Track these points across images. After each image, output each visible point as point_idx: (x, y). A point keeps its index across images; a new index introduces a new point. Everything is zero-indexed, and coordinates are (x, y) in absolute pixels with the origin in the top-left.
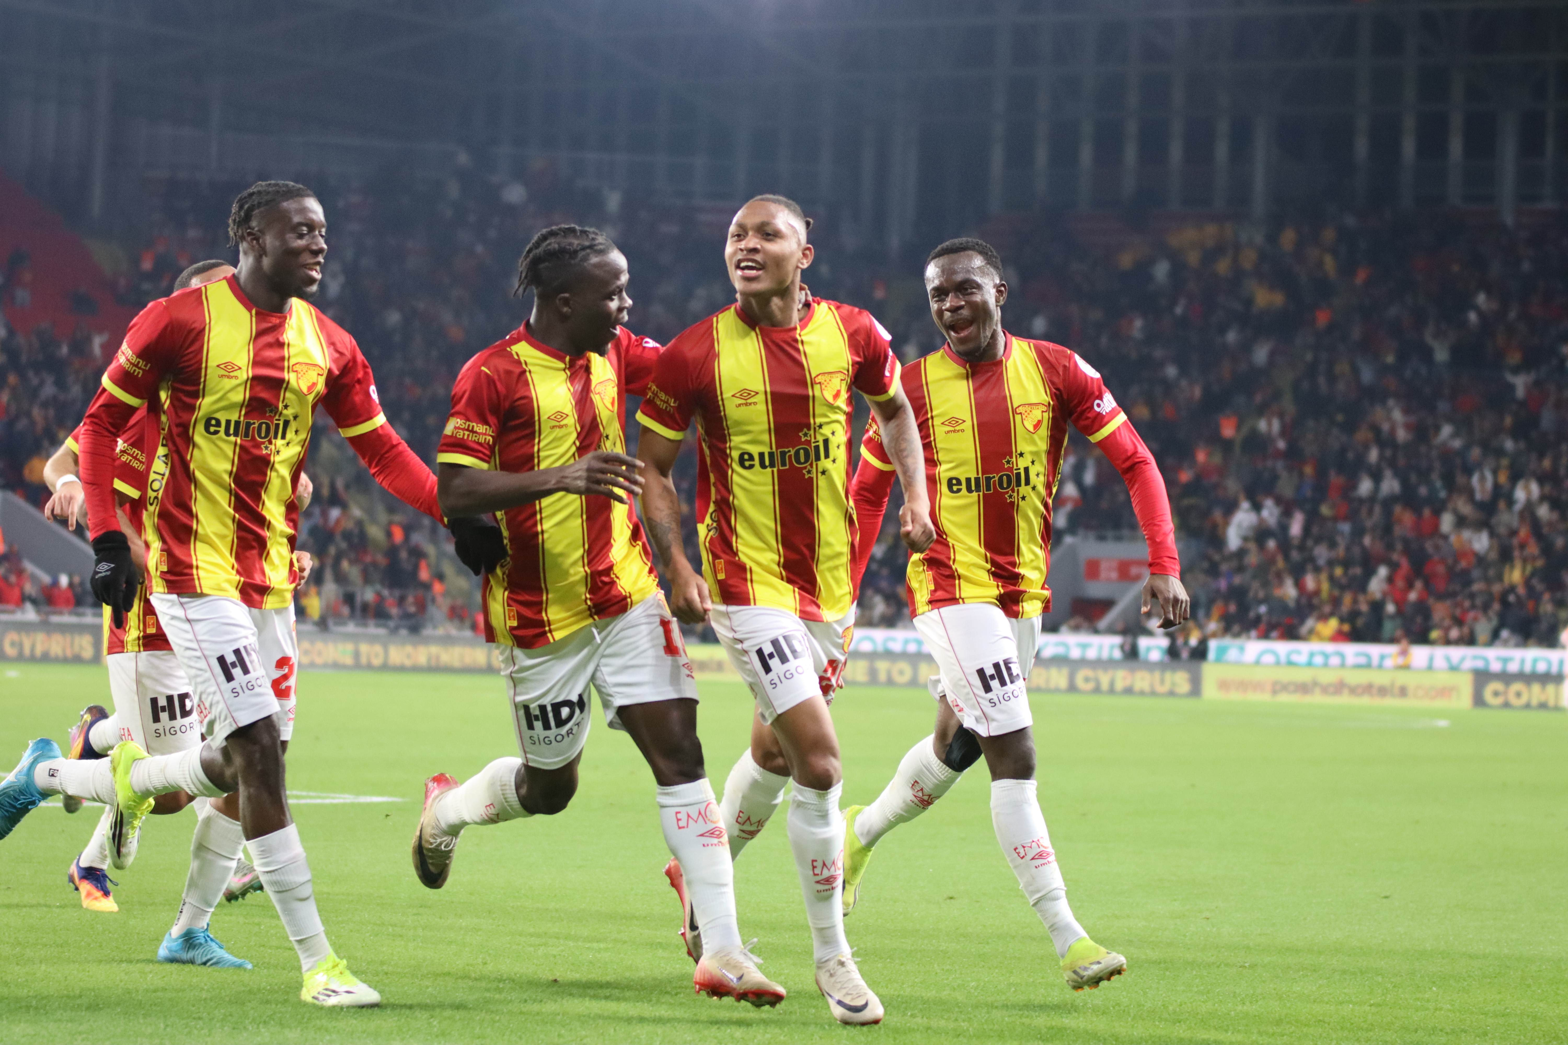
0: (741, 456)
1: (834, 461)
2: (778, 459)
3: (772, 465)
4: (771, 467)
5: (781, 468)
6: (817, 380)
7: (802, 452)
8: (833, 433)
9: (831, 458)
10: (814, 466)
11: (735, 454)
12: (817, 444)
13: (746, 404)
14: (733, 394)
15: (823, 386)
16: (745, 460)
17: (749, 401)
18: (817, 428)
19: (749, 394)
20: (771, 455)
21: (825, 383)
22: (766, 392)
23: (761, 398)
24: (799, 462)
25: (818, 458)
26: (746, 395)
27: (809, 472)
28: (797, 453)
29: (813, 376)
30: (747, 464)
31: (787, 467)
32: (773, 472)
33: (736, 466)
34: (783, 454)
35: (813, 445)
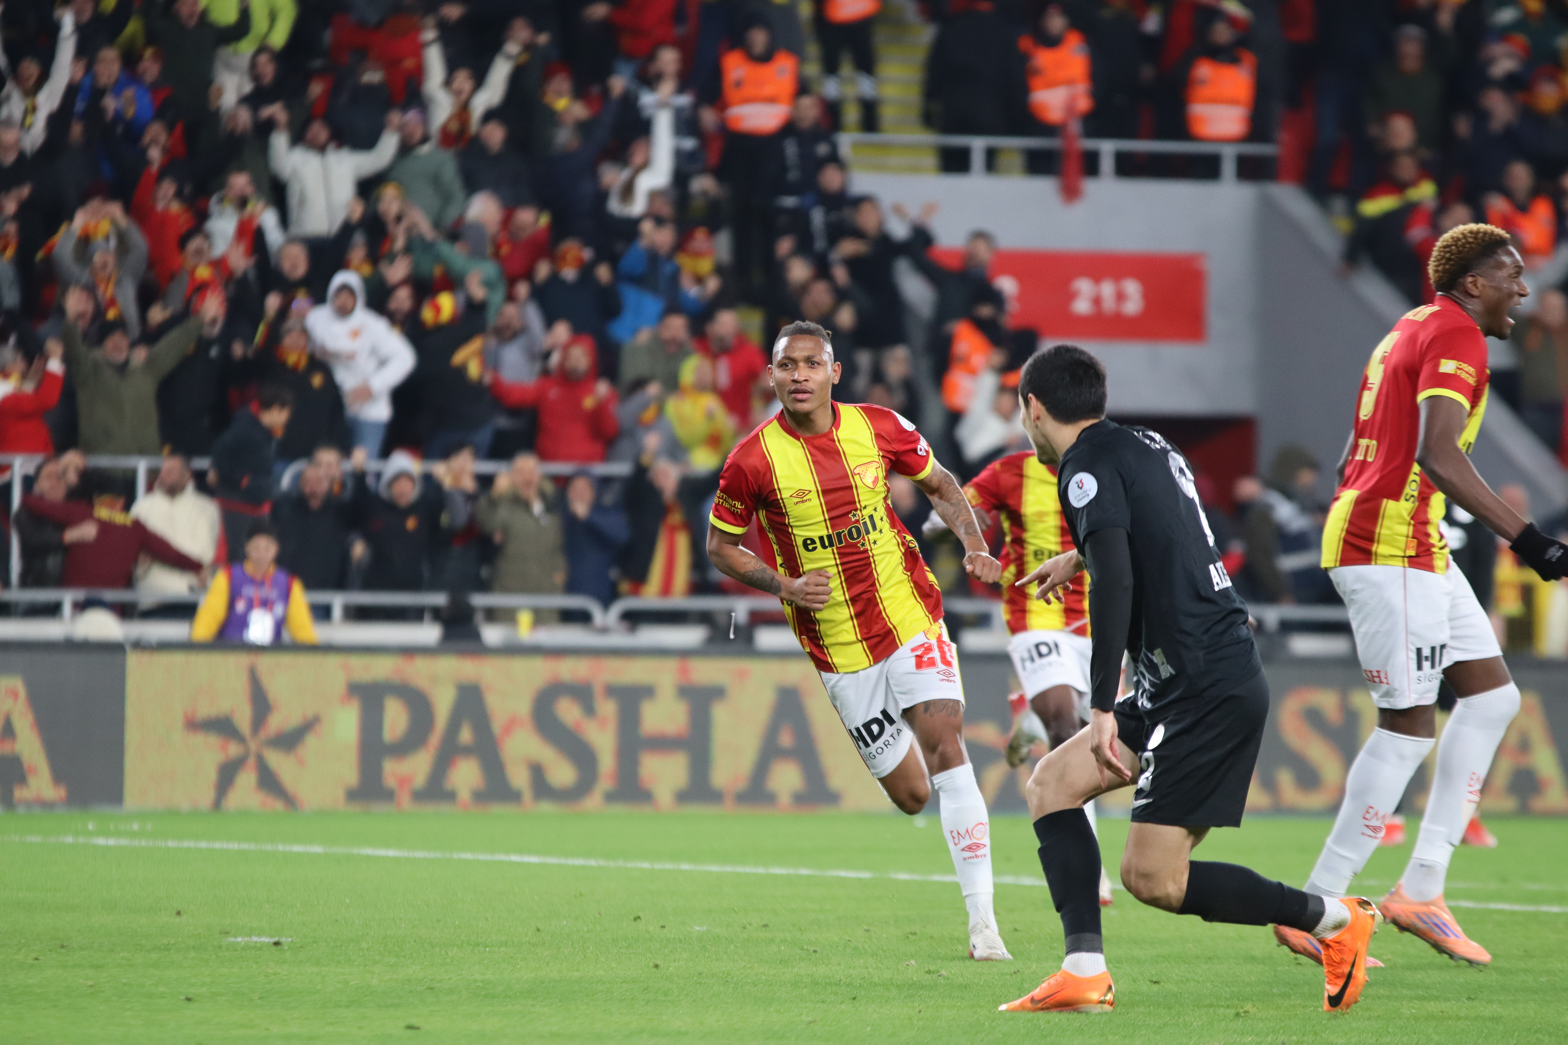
0: (805, 542)
1: (881, 531)
2: (835, 540)
3: (831, 545)
4: (830, 547)
5: (838, 546)
6: (856, 471)
7: (853, 529)
8: (875, 510)
9: (878, 529)
10: (866, 539)
11: (800, 541)
12: (864, 520)
13: (803, 502)
14: (790, 495)
15: (862, 476)
16: (808, 544)
17: (804, 499)
18: (862, 509)
19: (804, 493)
20: (829, 537)
21: (863, 473)
22: (818, 491)
23: (813, 496)
24: (853, 539)
25: (868, 533)
26: (801, 495)
27: (863, 545)
28: (850, 532)
29: (852, 469)
30: (810, 547)
31: (844, 544)
32: (833, 550)
33: (802, 550)
34: (839, 534)
35: (861, 522)
